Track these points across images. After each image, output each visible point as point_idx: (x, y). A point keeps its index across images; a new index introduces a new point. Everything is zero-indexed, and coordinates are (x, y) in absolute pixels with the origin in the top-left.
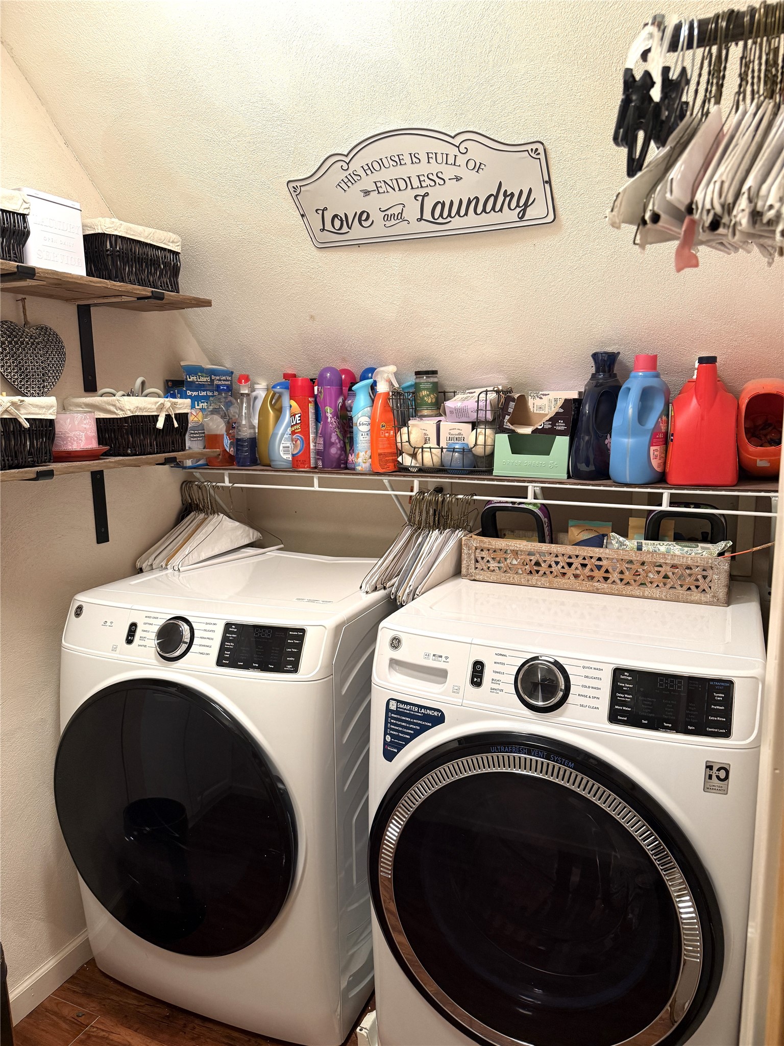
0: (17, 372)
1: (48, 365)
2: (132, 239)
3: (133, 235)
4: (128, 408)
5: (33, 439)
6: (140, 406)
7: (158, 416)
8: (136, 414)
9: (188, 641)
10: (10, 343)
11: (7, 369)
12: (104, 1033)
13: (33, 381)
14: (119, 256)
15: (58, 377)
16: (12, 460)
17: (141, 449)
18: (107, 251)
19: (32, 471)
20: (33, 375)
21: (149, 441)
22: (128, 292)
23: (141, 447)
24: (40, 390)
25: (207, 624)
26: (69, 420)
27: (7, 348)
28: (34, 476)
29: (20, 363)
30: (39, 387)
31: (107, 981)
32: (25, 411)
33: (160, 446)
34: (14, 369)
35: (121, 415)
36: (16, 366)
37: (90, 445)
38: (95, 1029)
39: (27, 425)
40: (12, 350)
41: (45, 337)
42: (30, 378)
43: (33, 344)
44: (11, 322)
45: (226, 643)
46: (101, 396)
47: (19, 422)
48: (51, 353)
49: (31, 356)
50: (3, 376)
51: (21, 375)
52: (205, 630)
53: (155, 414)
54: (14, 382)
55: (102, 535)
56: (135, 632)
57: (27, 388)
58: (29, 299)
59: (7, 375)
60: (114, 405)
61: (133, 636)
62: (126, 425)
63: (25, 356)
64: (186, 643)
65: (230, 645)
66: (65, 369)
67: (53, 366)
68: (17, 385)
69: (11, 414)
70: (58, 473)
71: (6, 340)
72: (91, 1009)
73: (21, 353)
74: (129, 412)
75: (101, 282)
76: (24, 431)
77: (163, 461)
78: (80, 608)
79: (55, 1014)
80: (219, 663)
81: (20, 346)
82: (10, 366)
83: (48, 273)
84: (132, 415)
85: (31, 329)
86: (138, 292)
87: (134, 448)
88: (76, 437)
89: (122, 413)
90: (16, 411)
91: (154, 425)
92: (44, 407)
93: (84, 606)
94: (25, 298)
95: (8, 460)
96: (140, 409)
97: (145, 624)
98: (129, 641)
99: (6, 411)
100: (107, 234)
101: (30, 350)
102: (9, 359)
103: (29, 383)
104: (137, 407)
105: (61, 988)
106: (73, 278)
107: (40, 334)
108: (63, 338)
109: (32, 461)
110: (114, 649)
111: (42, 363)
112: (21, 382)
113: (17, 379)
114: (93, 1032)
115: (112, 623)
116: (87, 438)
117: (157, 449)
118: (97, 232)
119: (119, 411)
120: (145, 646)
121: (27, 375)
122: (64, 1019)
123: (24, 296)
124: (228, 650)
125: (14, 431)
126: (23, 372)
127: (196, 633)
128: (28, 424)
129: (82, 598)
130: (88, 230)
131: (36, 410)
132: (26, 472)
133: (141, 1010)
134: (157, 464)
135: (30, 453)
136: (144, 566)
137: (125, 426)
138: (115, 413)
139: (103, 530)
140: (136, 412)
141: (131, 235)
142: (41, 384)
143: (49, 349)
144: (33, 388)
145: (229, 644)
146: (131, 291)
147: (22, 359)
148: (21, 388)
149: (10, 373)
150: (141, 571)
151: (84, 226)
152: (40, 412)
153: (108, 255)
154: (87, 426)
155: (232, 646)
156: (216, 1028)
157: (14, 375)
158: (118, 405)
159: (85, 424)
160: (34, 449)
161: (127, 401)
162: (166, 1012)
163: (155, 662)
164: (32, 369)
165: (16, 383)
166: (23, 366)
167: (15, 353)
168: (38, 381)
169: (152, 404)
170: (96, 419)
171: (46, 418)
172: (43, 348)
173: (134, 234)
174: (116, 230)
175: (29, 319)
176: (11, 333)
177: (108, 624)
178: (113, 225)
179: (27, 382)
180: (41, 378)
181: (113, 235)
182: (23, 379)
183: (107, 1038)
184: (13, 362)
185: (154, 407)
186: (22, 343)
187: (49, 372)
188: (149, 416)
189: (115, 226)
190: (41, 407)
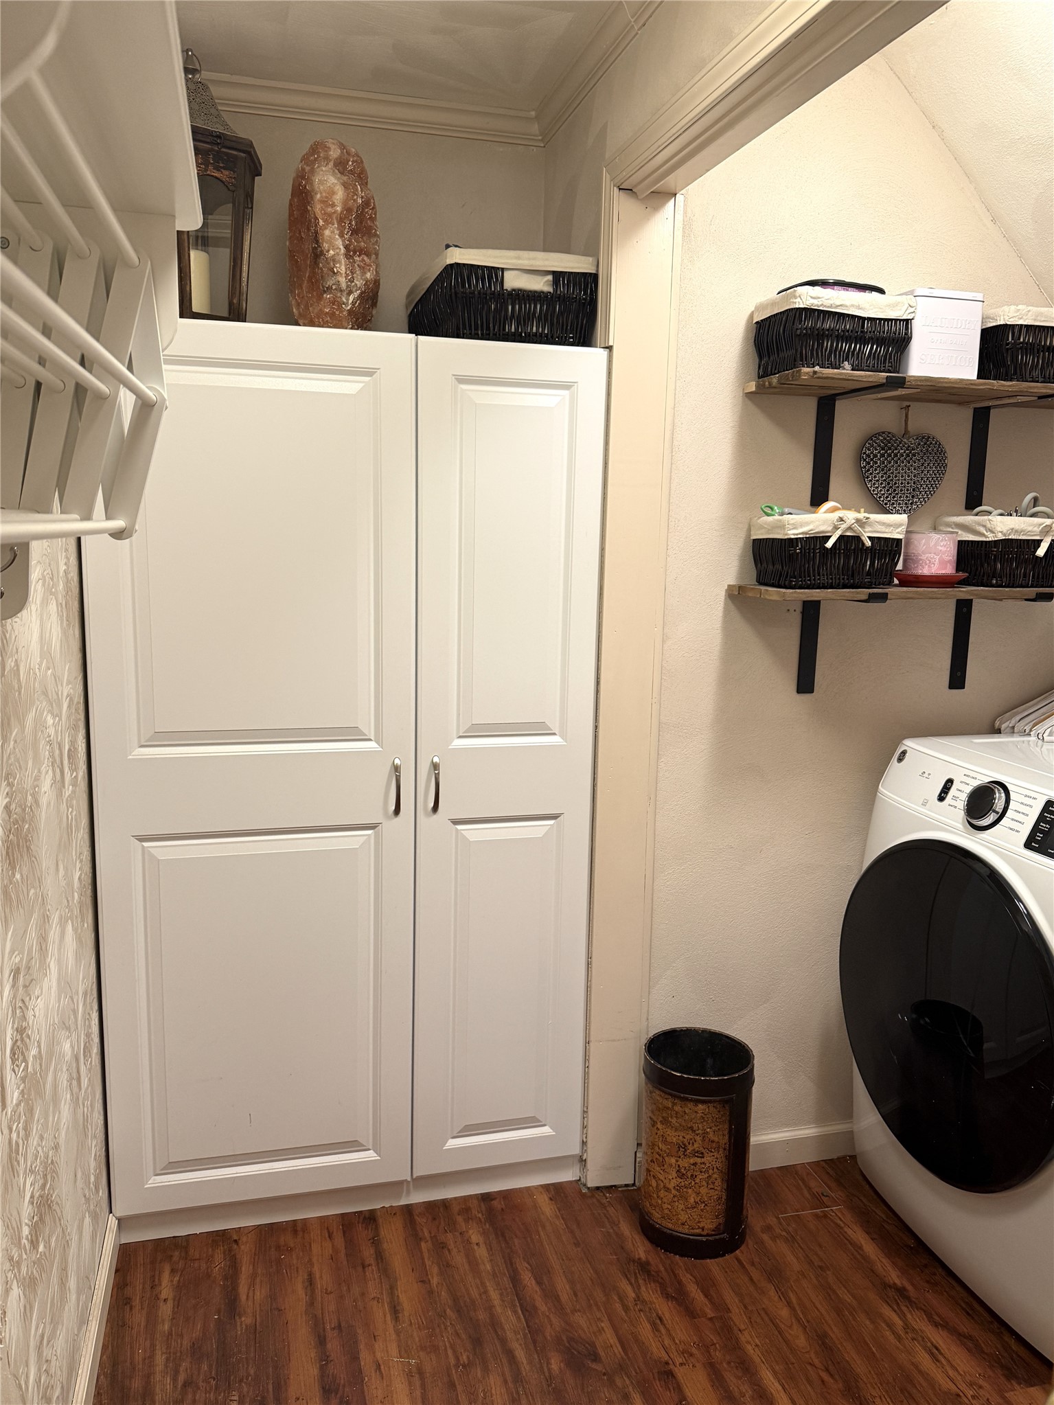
0: (884, 487)
1: (922, 479)
2: (1041, 326)
3: (1044, 321)
4: (999, 529)
5: (875, 558)
6: (1017, 527)
7: (1042, 540)
8: (1010, 537)
9: (1000, 811)
10: (882, 455)
11: (874, 484)
12: (841, 1223)
13: (900, 497)
14: (1021, 348)
15: (932, 492)
16: (848, 579)
17: (1010, 580)
18: (1008, 344)
19: (864, 593)
20: (901, 490)
21: (1023, 571)
22: (1021, 391)
23: (1010, 577)
24: (908, 507)
25: (1026, 796)
26: (924, 541)
27: (879, 462)
28: (865, 597)
29: (889, 477)
30: (906, 504)
31: (864, 1183)
32: (870, 529)
33: (1038, 578)
34: (882, 484)
35: (991, 537)
36: (885, 480)
37: (944, 570)
38: (833, 1214)
39: (868, 543)
40: (884, 463)
41: (924, 447)
42: (897, 494)
43: (908, 455)
44: (889, 433)
45: (1041, 824)
46: (977, 515)
47: (862, 541)
48: (928, 465)
49: (903, 469)
50: (870, 491)
51: (888, 490)
52: (1022, 803)
53: (1038, 538)
54: (880, 497)
55: (957, 679)
56: (949, 789)
57: (893, 504)
58: (914, 405)
59: (874, 491)
60: (984, 526)
61: (947, 793)
62: (995, 549)
63: (896, 470)
64: (997, 813)
65: (1045, 827)
66: (944, 483)
67: (927, 479)
68: (883, 501)
69: (854, 531)
70: (893, 597)
71: (879, 452)
72: (837, 1196)
73: (893, 466)
74: (1000, 534)
75: (985, 384)
76: (865, 550)
77: (1034, 597)
78: (904, 753)
79: (803, 1180)
80: (1028, 845)
81: (893, 459)
82: (878, 481)
83: (920, 381)
84: (1004, 538)
85: (911, 440)
86: (1035, 391)
87: (1001, 577)
88: (929, 560)
89: (992, 535)
90: (860, 529)
91: (1033, 552)
92: (891, 526)
93: (908, 752)
94: (909, 406)
95: (843, 579)
96: (1016, 531)
97: (962, 782)
98: (941, 798)
99: (850, 528)
100: (1010, 325)
101: (903, 462)
102: (878, 473)
103: (896, 499)
104: (1012, 529)
105: (817, 1163)
106: (950, 382)
107: (919, 444)
108: (947, 448)
109: (869, 582)
110: (924, 804)
111: (914, 476)
112: (887, 497)
113: (884, 494)
114: (831, 1215)
115: (929, 774)
116: (942, 562)
117: (1032, 581)
118: (999, 324)
119: (989, 533)
120: (956, 807)
121: (895, 490)
122: (809, 1189)
123: (908, 403)
124: (1042, 831)
125: (854, 549)
126: (891, 487)
127: (1012, 805)
128: (870, 543)
129: (909, 744)
130: (990, 322)
131: (882, 528)
132: (858, 593)
133: (885, 1226)
134: (1026, 600)
135: (869, 574)
136: (1003, 727)
137: (994, 551)
138: (983, 535)
139: (959, 674)
140: (1009, 535)
141: (1041, 321)
142: (909, 500)
143: (925, 461)
144: (899, 504)
145: (1044, 825)
146: (1026, 390)
147: (892, 473)
148: (886, 504)
149: (877, 487)
150: (999, 731)
151: (984, 320)
152: (887, 531)
153: (1007, 349)
154: (943, 549)
155: (1047, 828)
156: (959, 1288)
157: (881, 491)
158: (989, 525)
159: (941, 546)
160: (873, 570)
161: (1001, 522)
162: (912, 1243)
163: (960, 826)
164: (902, 483)
165: (882, 499)
166: (892, 480)
167: (886, 466)
168: (907, 497)
169: (1035, 526)
170: (959, 541)
171: (892, 537)
172: (919, 460)
173: (1046, 319)
174: (1021, 318)
175: (910, 428)
176: (886, 445)
177: (926, 775)
178: (1018, 314)
179: (894, 497)
180: (910, 493)
181: (1017, 325)
182: (890, 494)
183: (842, 1228)
184: (882, 477)
185: (1037, 530)
186: (896, 455)
187: (921, 486)
188: (1029, 540)
189: (1020, 314)
190: (889, 525)
